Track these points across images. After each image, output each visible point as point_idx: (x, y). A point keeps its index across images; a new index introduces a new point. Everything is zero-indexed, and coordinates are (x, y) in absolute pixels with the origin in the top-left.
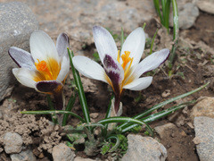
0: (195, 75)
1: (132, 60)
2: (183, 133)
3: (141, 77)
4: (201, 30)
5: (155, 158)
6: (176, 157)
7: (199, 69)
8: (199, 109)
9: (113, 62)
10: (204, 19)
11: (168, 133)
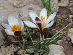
0: (65, 24)
1: (44, 18)
2: (67, 42)
3: (49, 23)
4: (61, 13)
5: (60, 50)
6: (67, 50)
7: (66, 21)
8: (70, 33)
9: (39, 19)
10: (61, 9)
11: (62, 43)
